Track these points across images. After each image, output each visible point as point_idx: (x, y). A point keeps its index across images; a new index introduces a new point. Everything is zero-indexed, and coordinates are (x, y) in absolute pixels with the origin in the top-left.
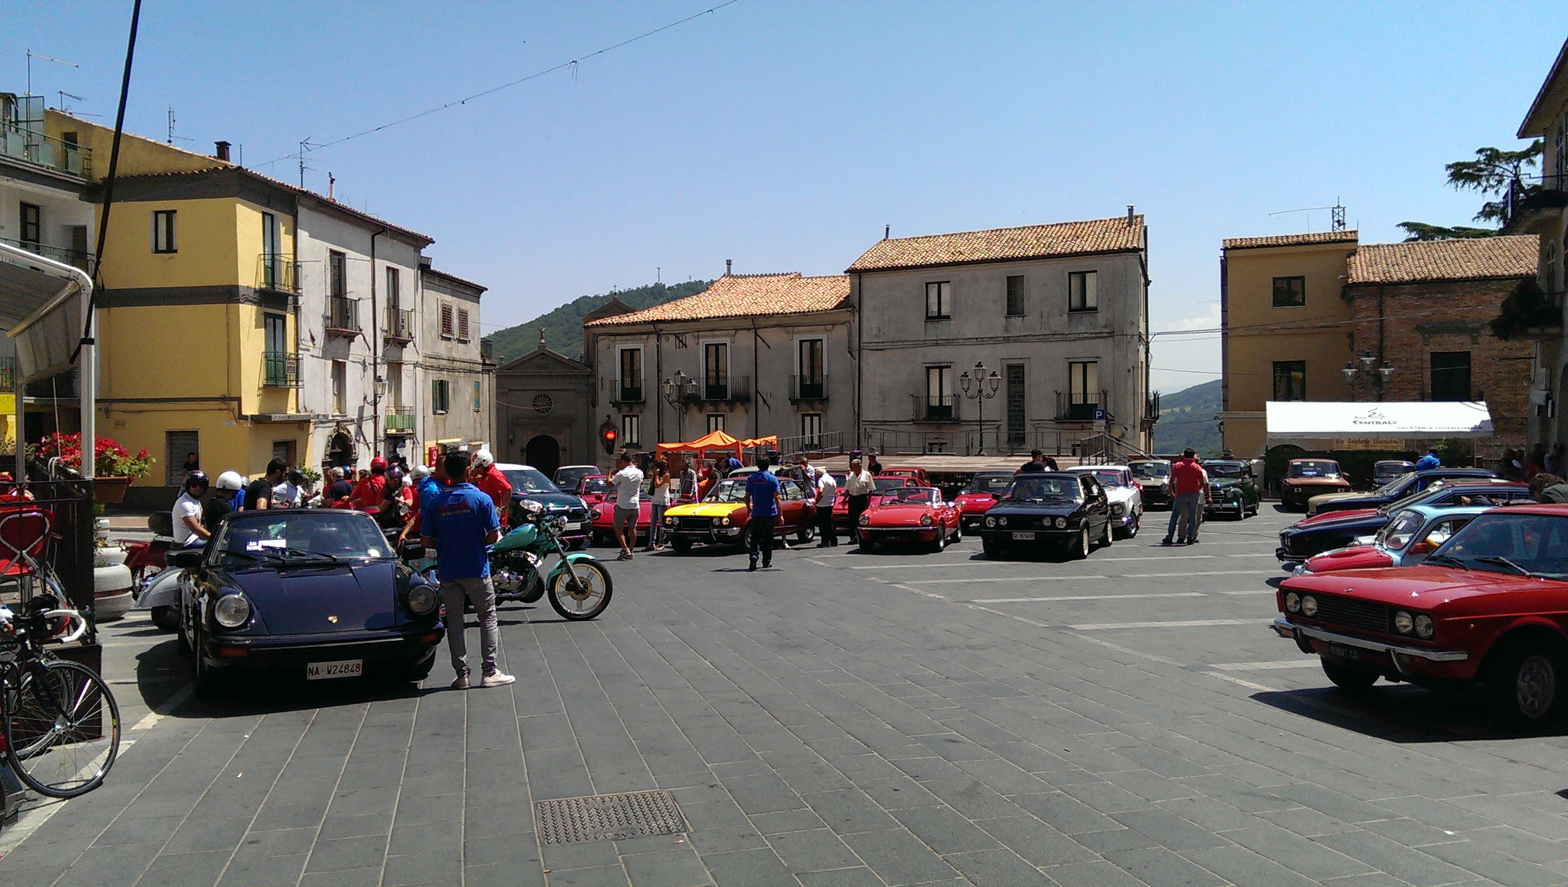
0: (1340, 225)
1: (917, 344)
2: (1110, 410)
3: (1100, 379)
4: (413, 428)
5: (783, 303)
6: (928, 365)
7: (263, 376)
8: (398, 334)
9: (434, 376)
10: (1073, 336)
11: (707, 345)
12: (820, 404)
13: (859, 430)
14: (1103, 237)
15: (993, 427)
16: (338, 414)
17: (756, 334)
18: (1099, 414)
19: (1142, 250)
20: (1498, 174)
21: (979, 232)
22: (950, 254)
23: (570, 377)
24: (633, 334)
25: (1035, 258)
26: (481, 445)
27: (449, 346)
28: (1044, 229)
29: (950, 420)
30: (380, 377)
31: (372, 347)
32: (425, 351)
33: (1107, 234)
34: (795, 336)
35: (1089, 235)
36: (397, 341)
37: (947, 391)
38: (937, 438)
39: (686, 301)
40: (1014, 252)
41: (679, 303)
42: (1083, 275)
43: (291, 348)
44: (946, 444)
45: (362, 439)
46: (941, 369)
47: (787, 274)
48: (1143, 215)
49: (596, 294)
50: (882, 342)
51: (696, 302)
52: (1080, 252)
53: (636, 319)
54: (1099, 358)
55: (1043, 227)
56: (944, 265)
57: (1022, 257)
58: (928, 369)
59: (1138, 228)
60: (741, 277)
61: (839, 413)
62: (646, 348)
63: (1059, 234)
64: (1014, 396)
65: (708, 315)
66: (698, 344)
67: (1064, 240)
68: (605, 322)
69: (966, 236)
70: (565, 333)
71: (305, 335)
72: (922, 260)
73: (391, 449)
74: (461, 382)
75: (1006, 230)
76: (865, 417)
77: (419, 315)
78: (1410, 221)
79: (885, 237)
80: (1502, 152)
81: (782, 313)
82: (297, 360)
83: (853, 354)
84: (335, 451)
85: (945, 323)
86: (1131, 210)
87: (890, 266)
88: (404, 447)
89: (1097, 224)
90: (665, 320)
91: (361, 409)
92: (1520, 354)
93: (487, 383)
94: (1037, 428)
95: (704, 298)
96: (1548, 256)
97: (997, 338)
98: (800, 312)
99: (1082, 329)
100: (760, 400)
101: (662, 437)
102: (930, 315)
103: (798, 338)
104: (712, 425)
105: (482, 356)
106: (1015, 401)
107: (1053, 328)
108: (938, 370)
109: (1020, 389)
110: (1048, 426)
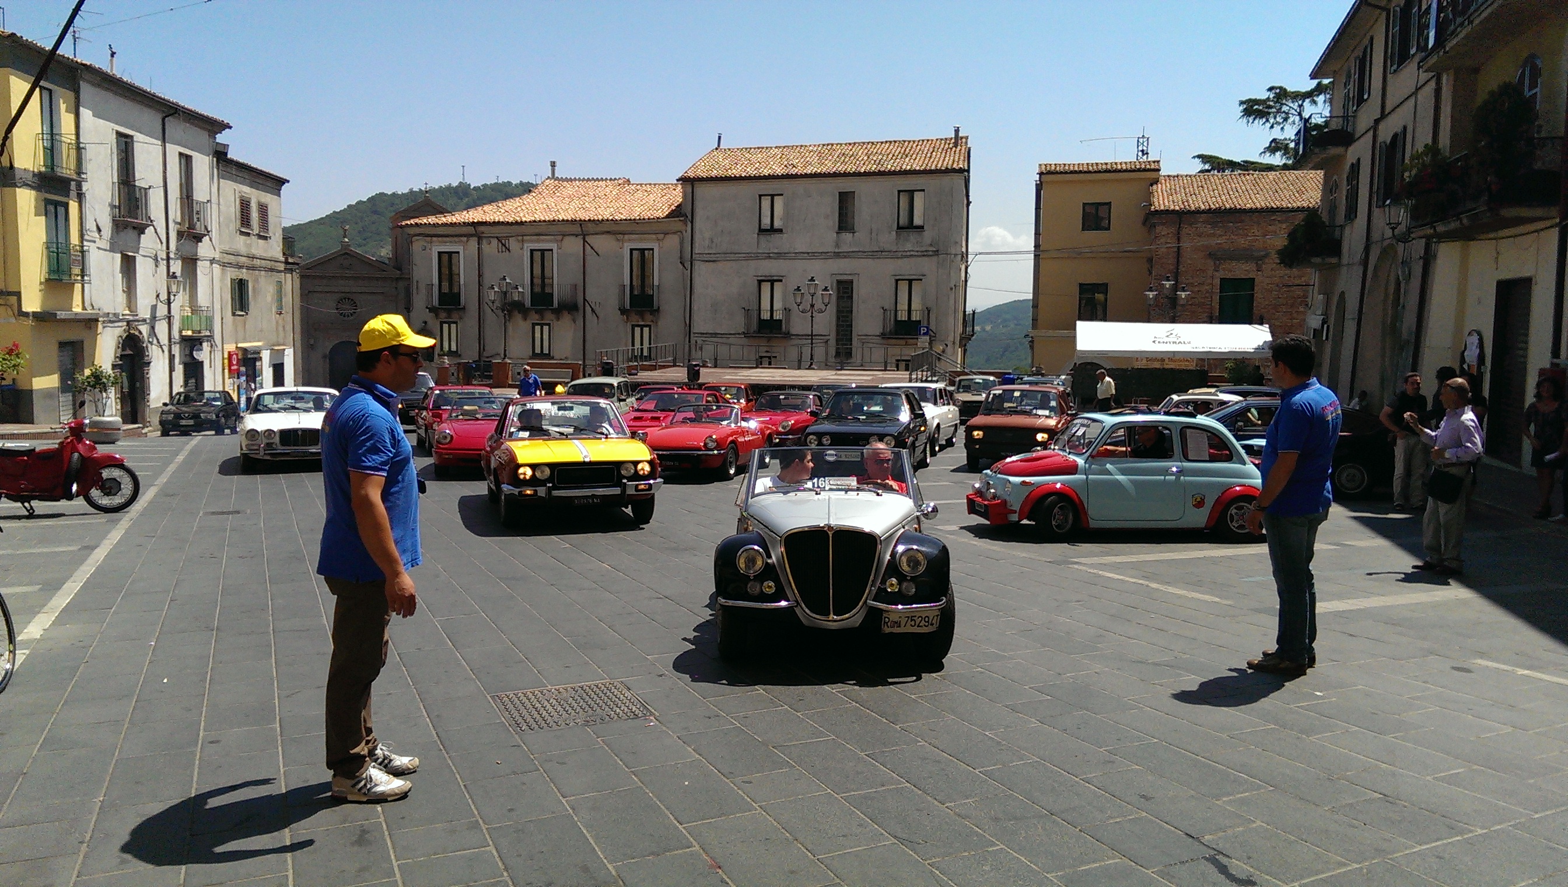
0: (1144, 155)
1: (750, 257)
2: (933, 327)
3: (924, 298)
4: (211, 331)
5: (612, 210)
6: (759, 278)
7: (45, 268)
8: (192, 226)
9: (232, 273)
10: (901, 253)
11: (532, 251)
12: (651, 314)
13: (689, 342)
14: (931, 157)
15: (823, 341)
16: (128, 312)
17: (584, 240)
18: (924, 330)
19: (965, 171)
20: (1284, 112)
21: (810, 146)
22: (783, 166)
23: (377, 279)
24: (452, 236)
25: (866, 174)
26: (284, 350)
27: (249, 242)
28: (874, 146)
29: (780, 334)
30: (174, 273)
31: (164, 240)
32: (222, 247)
33: (934, 153)
34: (626, 244)
35: (918, 153)
36: (191, 234)
37: (778, 305)
38: (767, 352)
39: (508, 203)
40: (846, 167)
41: (500, 205)
42: (911, 193)
43: (74, 239)
44: (776, 357)
45: (155, 341)
46: (772, 282)
47: (615, 179)
48: (968, 136)
49: (394, 191)
50: (714, 254)
51: (518, 204)
52: (910, 170)
53: (455, 220)
54: (923, 276)
55: (873, 143)
56: (777, 177)
57: (854, 172)
58: (760, 282)
59: (963, 148)
60: (567, 180)
61: (669, 323)
62: (466, 252)
63: (889, 151)
65: (533, 219)
66: (522, 249)
67: (894, 158)
68: (420, 221)
69: (798, 149)
70: (359, 232)
71: (90, 225)
72: (756, 172)
73: (187, 352)
74: (262, 281)
75: (837, 144)
76: (695, 330)
77: (215, 207)
78: (1204, 153)
79: (716, 146)
80: (1290, 92)
81: (612, 220)
82: (83, 252)
83: (685, 264)
84: (126, 353)
85: (777, 236)
86: (957, 131)
87: (723, 176)
88: (202, 350)
89: (925, 143)
90: (486, 222)
91: (154, 308)
92: (1297, 282)
93: (290, 283)
94: (863, 343)
95: (528, 200)
96: (1331, 192)
97: (828, 253)
98: (630, 220)
99: (909, 246)
100: (588, 309)
101: (484, 345)
102: (762, 227)
103: (627, 247)
104: (538, 335)
105: (284, 254)
106: (843, 317)
107: (882, 245)
108: (769, 283)
109: (849, 305)
110: (874, 341)
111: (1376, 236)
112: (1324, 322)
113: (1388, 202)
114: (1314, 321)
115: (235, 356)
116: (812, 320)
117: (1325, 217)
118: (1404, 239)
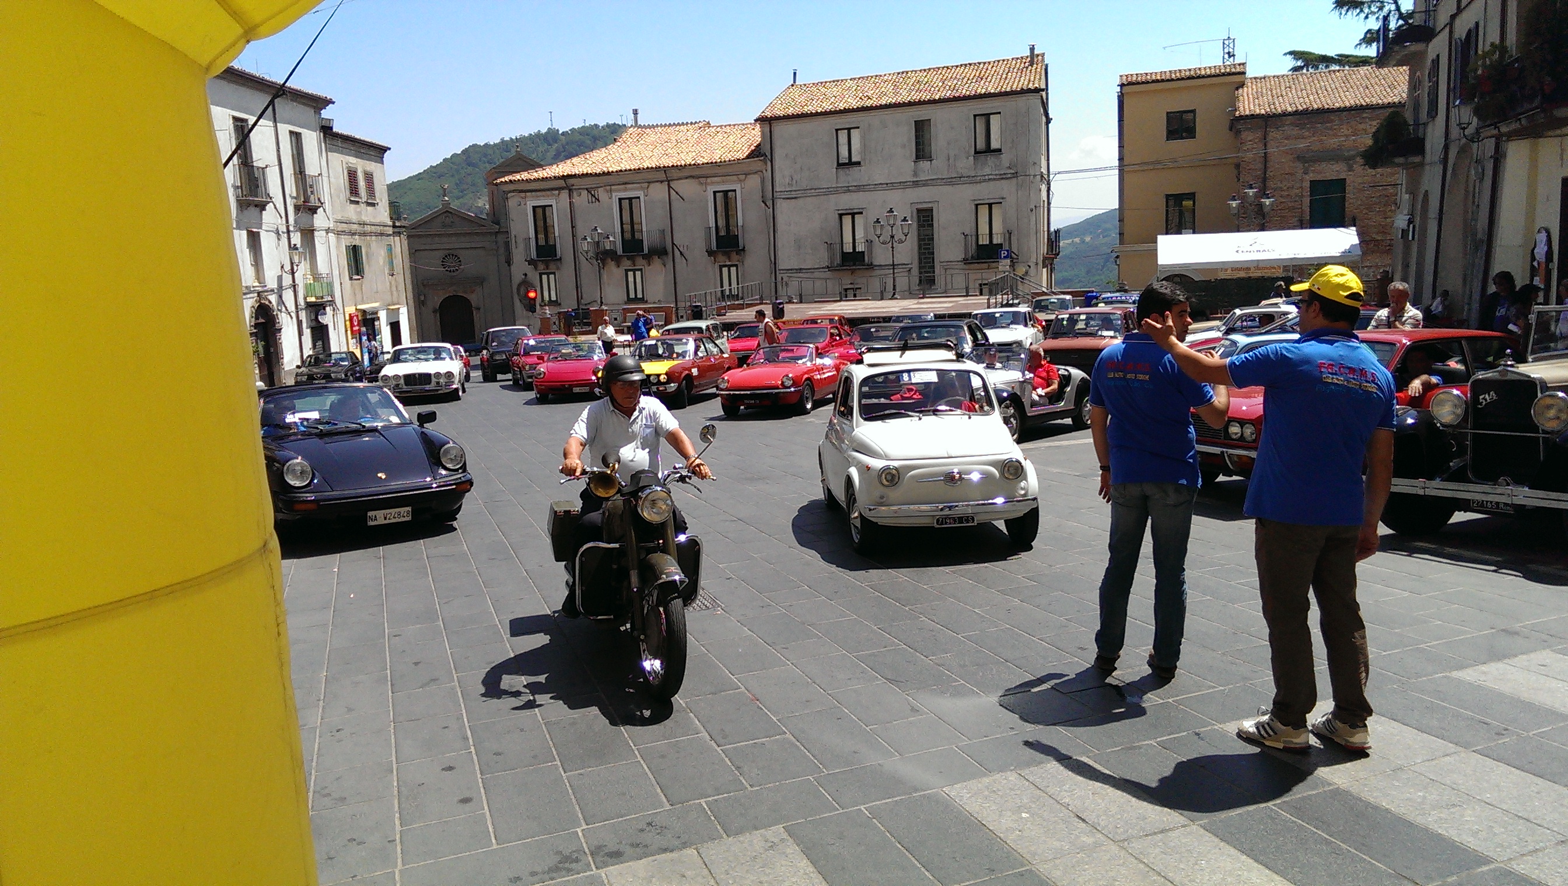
0: (1229, 58)
1: (831, 191)
2: (1014, 249)
3: (1004, 221)
4: (333, 296)
5: (694, 154)
6: (840, 212)
8: (307, 200)
9: (346, 241)
10: (979, 178)
11: (620, 200)
12: (737, 254)
13: (776, 279)
14: (1006, 78)
15: (905, 270)
16: (257, 284)
17: (669, 187)
18: (1005, 253)
19: (1043, 90)
21: (885, 75)
22: (858, 98)
23: (478, 234)
24: (544, 190)
25: (941, 101)
26: (399, 309)
27: (358, 210)
28: (949, 70)
29: (864, 265)
30: (295, 245)
31: (283, 215)
32: (335, 216)
33: (1010, 74)
34: (709, 188)
35: (993, 75)
36: (307, 207)
37: (859, 237)
38: (851, 284)
39: (595, 154)
40: (921, 95)
41: (588, 156)
42: (987, 116)
44: (860, 288)
45: (284, 309)
46: (853, 215)
47: (696, 123)
48: (1044, 54)
50: (795, 191)
51: (605, 155)
52: (985, 94)
53: (546, 175)
54: (1003, 198)
55: (948, 68)
56: (853, 110)
57: (929, 100)
58: (841, 216)
59: (1039, 67)
60: (649, 127)
61: (755, 260)
62: (558, 204)
63: (964, 75)
64: (924, 240)
65: (619, 168)
66: (610, 198)
67: (969, 82)
68: (514, 178)
69: (873, 79)
72: (831, 106)
73: (313, 317)
74: (374, 245)
75: (912, 72)
76: (781, 265)
77: (325, 179)
78: (1297, 49)
79: (792, 82)
81: (694, 164)
83: (767, 203)
84: (259, 322)
85: (856, 169)
86: (1032, 49)
87: (800, 113)
88: (325, 314)
89: (1000, 64)
90: (575, 175)
91: (280, 278)
92: (1386, 182)
93: (399, 245)
94: (946, 269)
95: (614, 150)
96: (1415, 86)
97: (907, 182)
98: (712, 163)
99: (987, 171)
100: (677, 253)
101: (581, 293)
102: (840, 162)
103: (711, 189)
104: (631, 279)
105: (391, 218)
106: (925, 244)
107: (960, 171)
108: (850, 216)
109: (930, 232)
110: (956, 267)
111: (1454, 135)
112: (1410, 222)
113: (1459, 102)
114: (1401, 221)
115: (355, 318)
116: (893, 250)
117: (1410, 114)
118: (1476, 138)
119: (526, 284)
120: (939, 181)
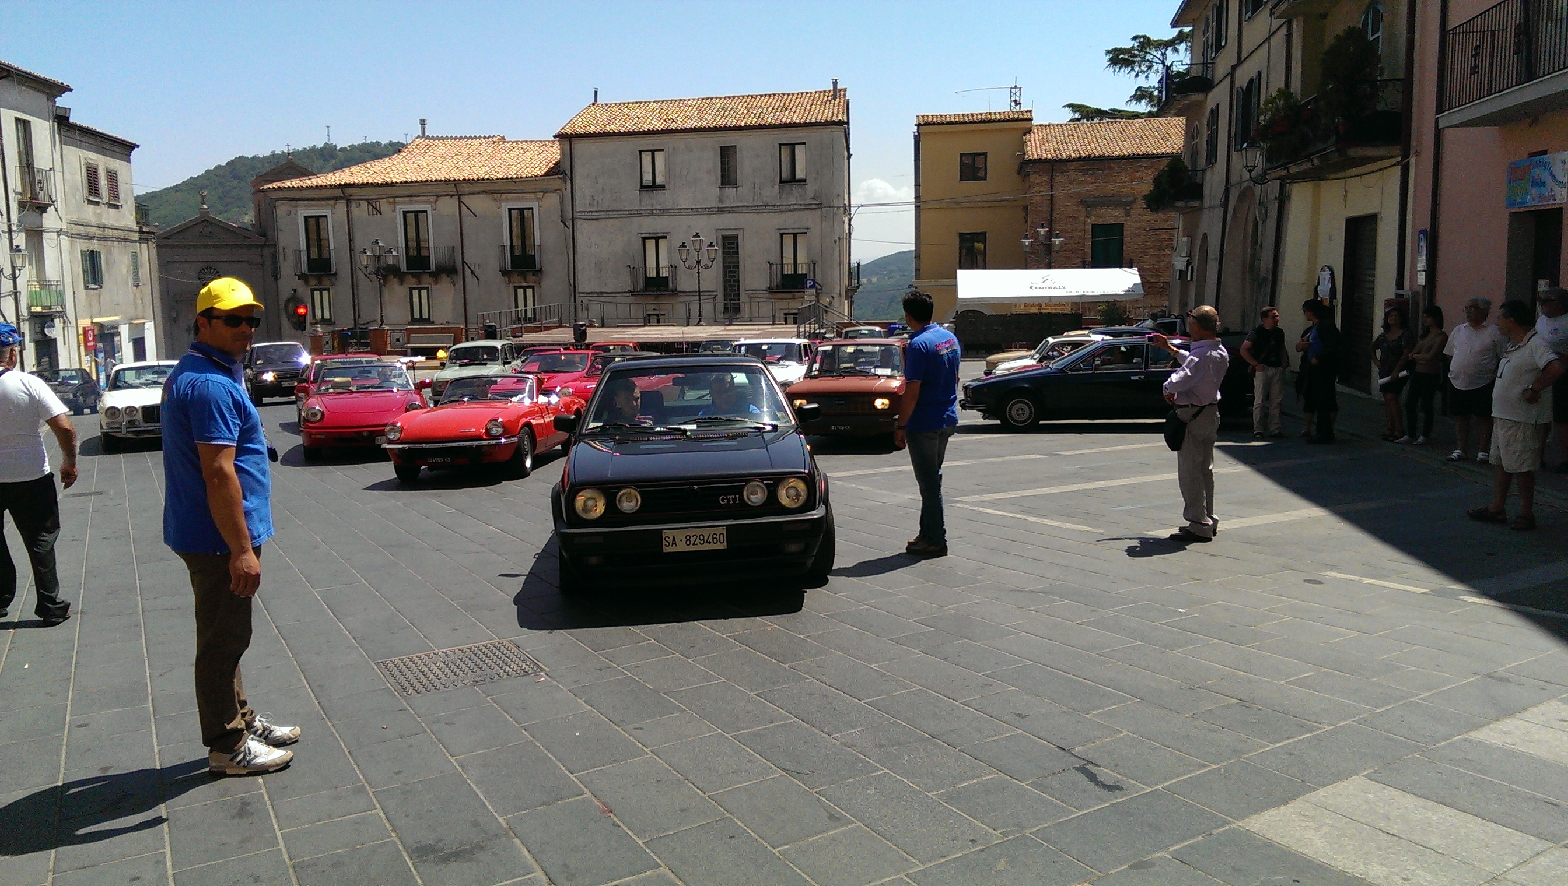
0: (1016, 105)
1: (632, 214)
2: (819, 279)
3: (809, 251)
4: (63, 307)
5: (487, 168)
6: (643, 235)
8: (34, 196)
9: (82, 245)
10: (784, 207)
11: (405, 213)
12: (533, 275)
13: (575, 302)
14: (810, 109)
15: (711, 297)
17: (460, 202)
18: (810, 283)
19: (845, 124)
20: (1148, 60)
21: (689, 100)
22: (662, 121)
23: (240, 246)
24: (317, 199)
25: (747, 128)
26: (144, 323)
27: (98, 211)
28: (753, 99)
29: (668, 291)
30: (18, 246)
31: (5, 212)
32: (69, 217)
33: (813, 106)
34: (504, 204)
35: (797, 107)
36: (35, 205)
37: (663, 263)
38: (654, 309)
39: (377, 164)
40: (726, 121)
41: (369, 166)
42: (792, 146)
44: (664, 315)
46: (657, 239)
47: (489, 137)
48: (846, 88)
49: (254, 155)
50: (597, 212)
51: (388, 165)
52: (790, 123)
53: (320, 183)
54: (808, 229)
55: (752, 97)
56: (657, 132)
57: (735, 126)
58: (644, 239)
59: (842, 101)
60: (438, 138)
61: (553, 283)
62: (334, 215)
63: (768, 104)
64: (729, 267)
65: (405, 179)
66: (394, 211)
67: (774, 111)
68: (283, 185)
69: (677, 103)
70: (220, 198)
72: (634, 127)
73: (38, 330)
74: (115, 252)
75: (716, 98)
76: (581, 288)
77: (59, 175)
78: (1074, 102)
79: (593, 101)
80: (1154, 41)
81: (488, 179)
83: (567, 224)
85: (659, 193)
86: (835, 83)
87: (602, 132)
88: (53, 327)
89: (804, 96)
90: (354, 184)
92: (1164, 225)
93: (146, 253)
94: (751, 298)
95: (398, 160)
96: (1193, 136)
97: (712, 208)
98: (507, 178)
99: (792, 201)
100: (468, 272)
101: (359, 312)
102: (644, 184)
103: (505, 207)
104: (416, 300)
105: (138, 223)
106: (730, 272)
107: (765, 199)
108: (654, 240)
109: (735, 260)
110: (762, 296)
111: (1234, 179)
112: (1189, 263)
113: (1245, 145)
114: (1180, 263)
115: (90, 332)
116: (699, 276)
117: (1187, 162)
118: (1260, 180)
119: (295, 300)
120: (744, 209)
